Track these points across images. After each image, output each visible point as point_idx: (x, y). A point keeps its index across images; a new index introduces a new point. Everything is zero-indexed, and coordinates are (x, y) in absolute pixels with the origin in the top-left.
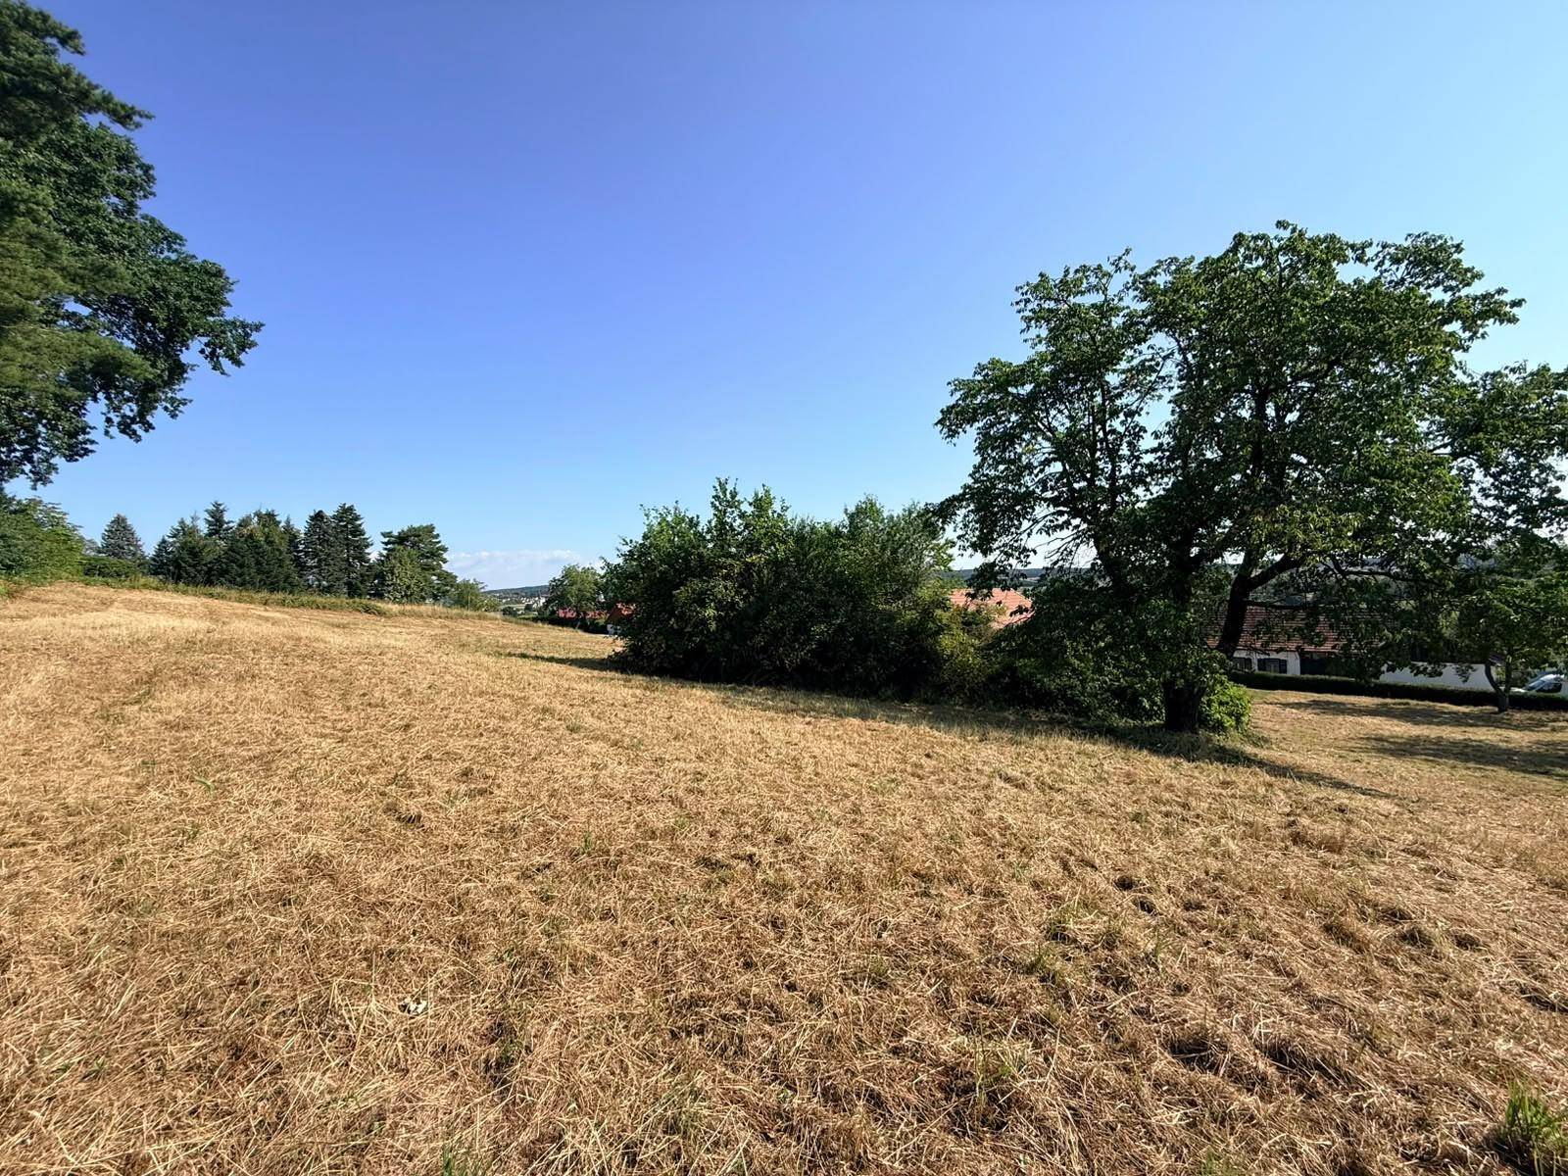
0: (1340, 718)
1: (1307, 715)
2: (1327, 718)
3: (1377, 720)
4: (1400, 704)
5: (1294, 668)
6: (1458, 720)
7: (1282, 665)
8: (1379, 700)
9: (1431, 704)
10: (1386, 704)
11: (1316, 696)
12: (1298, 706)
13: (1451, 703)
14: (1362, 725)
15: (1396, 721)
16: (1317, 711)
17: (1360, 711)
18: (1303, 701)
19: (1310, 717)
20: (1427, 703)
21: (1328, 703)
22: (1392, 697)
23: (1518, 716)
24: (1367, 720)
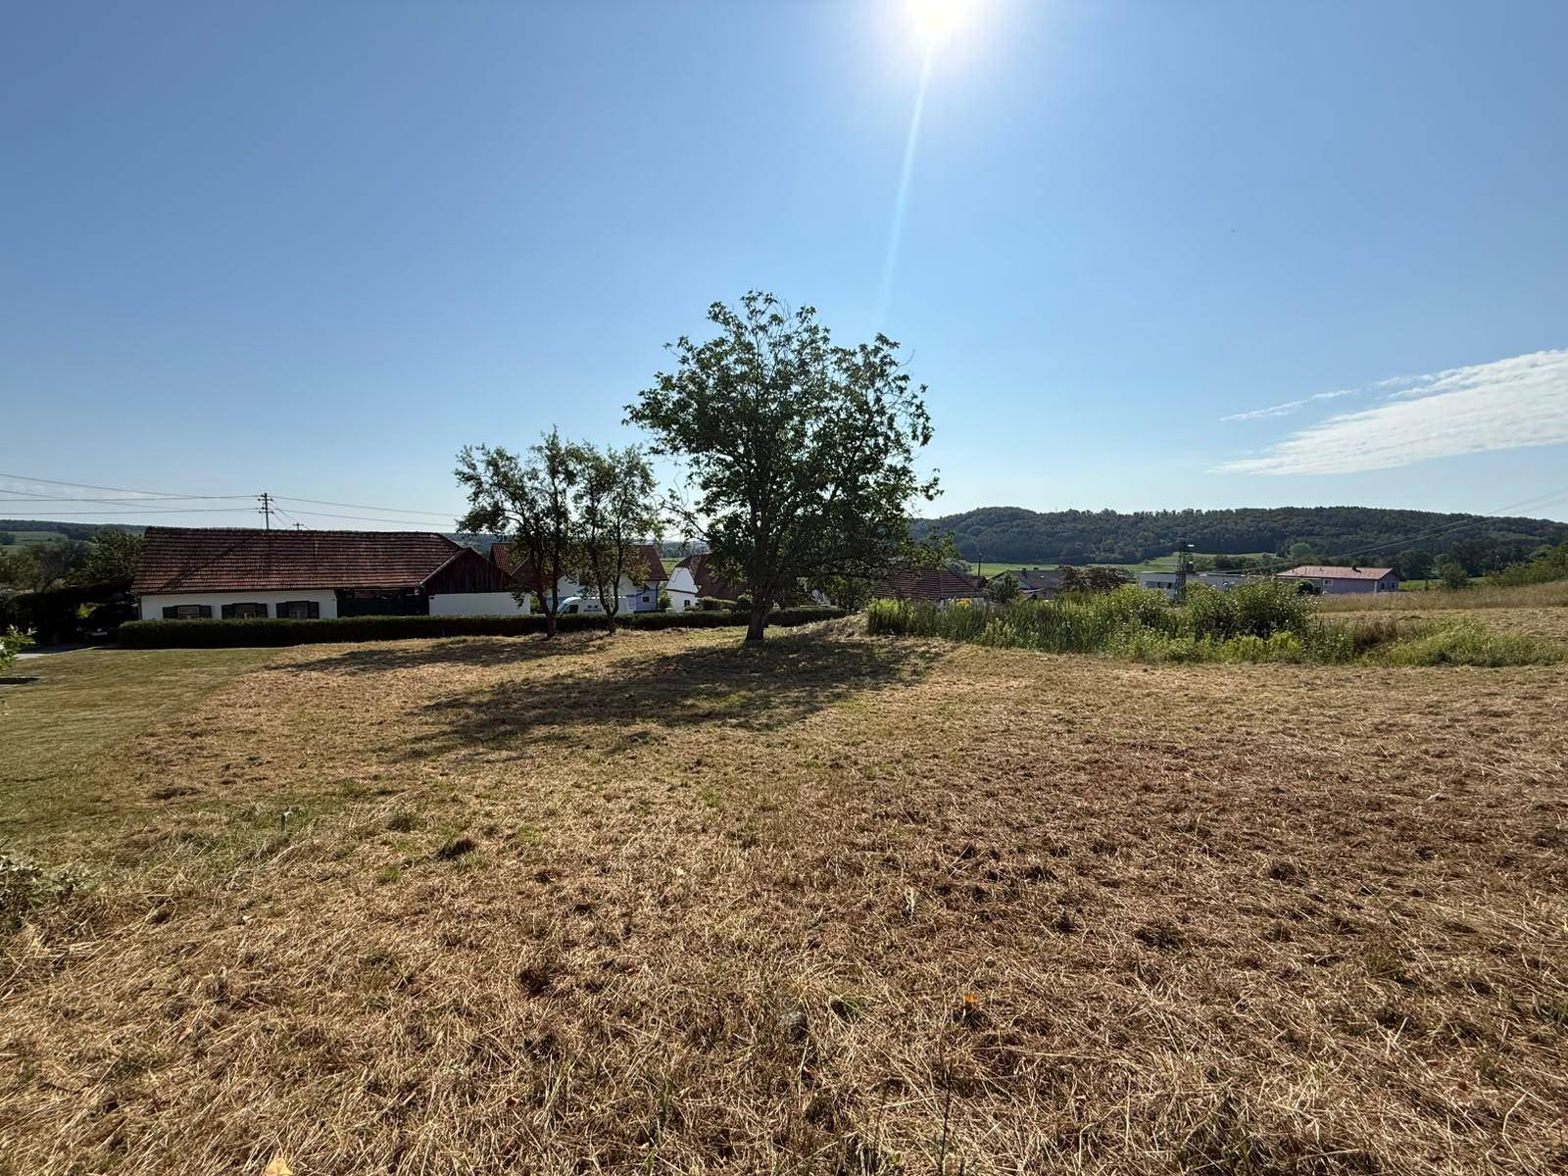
0: (389, 674)
1: (335, 679)
2: (367, 678)
3: (438, 669)
4: (458, 642)
5: (329, 610)
6: (523, 653)
7: (313, 609)
8: (431, 642)
9: (488, 638)
10: (443, 644)
11: (354, 647)
12: (324, 665)
13: (504, 635)
14: (421, 680)
15: (461, 666)
16: (353, 669)
17: (415, 658)
18: (334, 655)
19: (340, 680)
20: (482, 637)
21: (372, 653)
22: (448, 635)
23: (563, 640)
24: (425, 670)
